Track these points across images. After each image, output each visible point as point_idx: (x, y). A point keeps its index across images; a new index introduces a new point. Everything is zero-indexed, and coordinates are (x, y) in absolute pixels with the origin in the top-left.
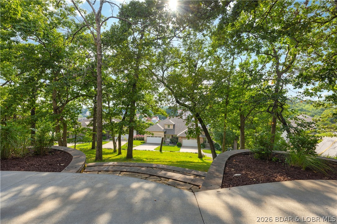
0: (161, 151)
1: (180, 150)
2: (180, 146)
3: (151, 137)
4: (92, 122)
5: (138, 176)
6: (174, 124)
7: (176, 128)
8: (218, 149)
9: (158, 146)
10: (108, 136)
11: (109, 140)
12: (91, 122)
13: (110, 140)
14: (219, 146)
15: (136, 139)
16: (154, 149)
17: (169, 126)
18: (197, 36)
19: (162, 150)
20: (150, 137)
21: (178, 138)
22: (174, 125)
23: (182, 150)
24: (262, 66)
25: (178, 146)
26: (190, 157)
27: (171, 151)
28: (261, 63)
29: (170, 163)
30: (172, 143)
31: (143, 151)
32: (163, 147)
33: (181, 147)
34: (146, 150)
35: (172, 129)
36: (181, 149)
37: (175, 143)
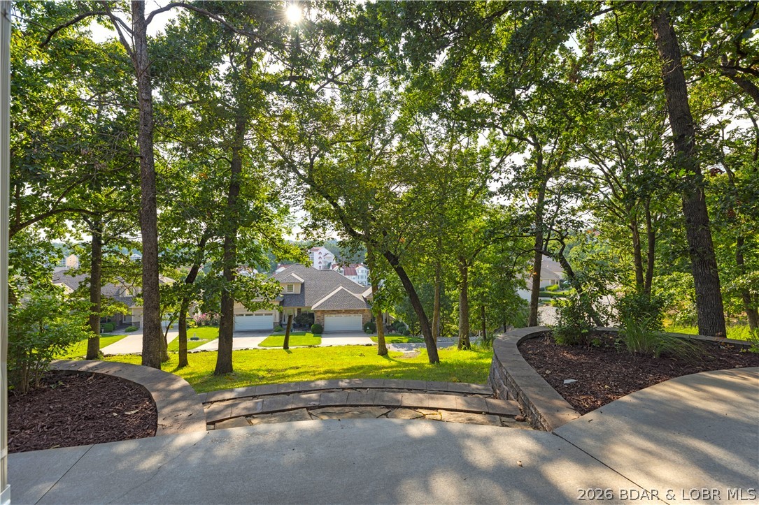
0: (286, 347)
1: (320, 340)
2: (319, 331)
3: (246, 315)
4: (86, 283)
5: (362, 413)
6: (303, 281)
7: (307, 292)
8: (402, 333)
9: (265, 338)
10: (121, 321)
11: (124, 330)
12: (83, 284)
13: (126, 332)
14: (404, 325)
15: (203, 324)
16: (259, 345)
17: (290, 287)
18: (377, 84)
19: (289, 344)
20: (243, 315)
21: (313, 314)
22: (303, 285)
23: (326, 341)
24: (498, 160)
25: (313, 333)
26: (361, 355)
27: (310, 346)
28: (498, 155)
29: (330, 375)
30: (301, 326)
31: (243, 352)
32: (291, 337)
33: (322, 335)
34: (247, 349)
35: (297, 295)
36: (322, 339)
37: (308, 326)
